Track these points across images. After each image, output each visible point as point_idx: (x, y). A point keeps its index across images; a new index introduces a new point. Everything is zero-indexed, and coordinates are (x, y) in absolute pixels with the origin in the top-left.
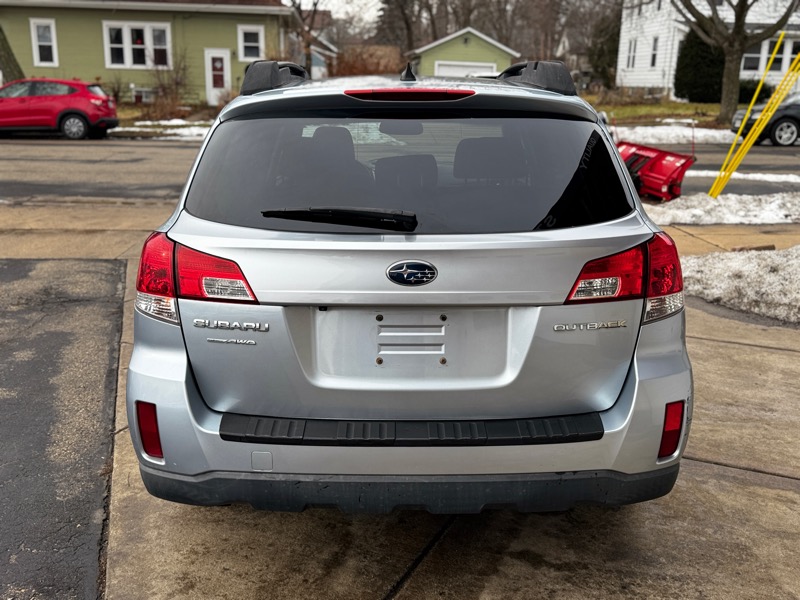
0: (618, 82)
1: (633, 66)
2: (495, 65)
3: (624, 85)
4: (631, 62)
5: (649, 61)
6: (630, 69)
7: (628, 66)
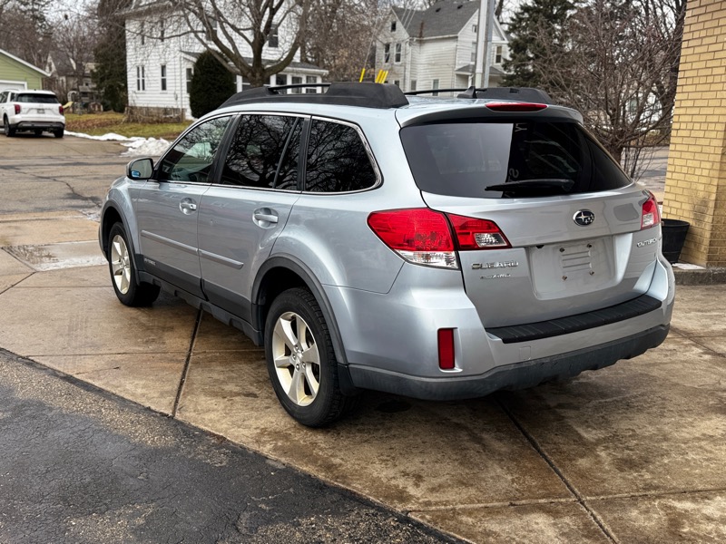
0: (131, 102)
1: (144, 89)
2: (26, 84)
3: (138, 105)
4: (141, 85)
5: (160, 85)
6: (141, 91)
7: (139, 89)
